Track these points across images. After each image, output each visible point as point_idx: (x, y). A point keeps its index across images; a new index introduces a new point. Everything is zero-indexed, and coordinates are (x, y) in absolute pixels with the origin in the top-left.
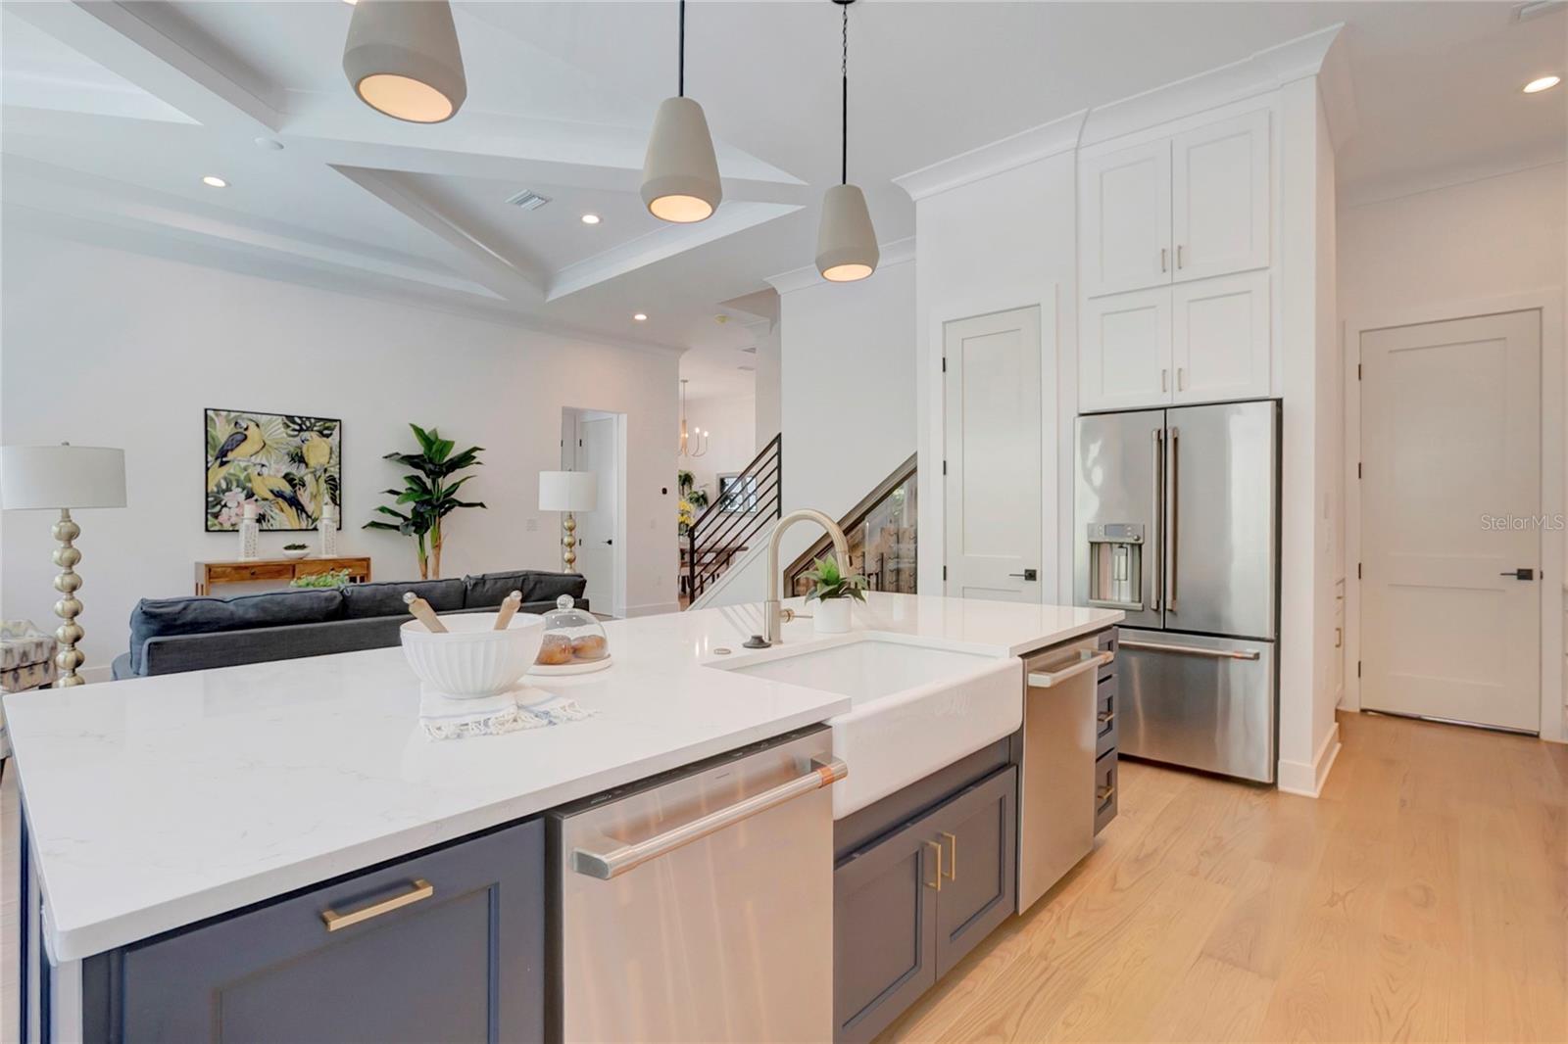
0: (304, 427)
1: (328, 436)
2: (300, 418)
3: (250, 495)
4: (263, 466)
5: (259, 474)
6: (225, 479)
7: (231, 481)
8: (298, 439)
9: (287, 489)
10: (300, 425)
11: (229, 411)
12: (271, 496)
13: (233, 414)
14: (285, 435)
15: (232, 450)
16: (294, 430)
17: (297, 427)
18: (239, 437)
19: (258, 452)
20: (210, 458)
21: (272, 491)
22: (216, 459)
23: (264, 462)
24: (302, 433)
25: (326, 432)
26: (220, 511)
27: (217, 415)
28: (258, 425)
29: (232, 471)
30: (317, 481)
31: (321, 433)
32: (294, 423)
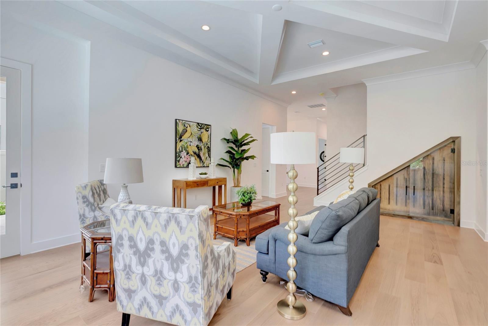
0: (202, 127)
1: (208, 131)
2: (201, 124)
3: (188, 153)
4: (191, 142)
5: (190, 145)
6: (181, 147)
7: (183, 148)
8: (200, 132)
9: (197, 151)
10: (201, 127)
11: (182, 120)
12: (193, 154)
13: (184, 122)
14: (197, 130)
15: (183, 136)
16: (199, 128)
17: (200, 127)
18: (185, 131)
19: (190, 137)
20: (177, 139)
21: (193, 152)
22: (179, 139)
23: (191, 141)
24: (201, 130)
25: (207, 129)
26: (180, 159)
27: (179, 122)
28: (190, 126)
29: (183, 144)
30: (205, 148)
31: (206, 129)
32: (199, 126)
